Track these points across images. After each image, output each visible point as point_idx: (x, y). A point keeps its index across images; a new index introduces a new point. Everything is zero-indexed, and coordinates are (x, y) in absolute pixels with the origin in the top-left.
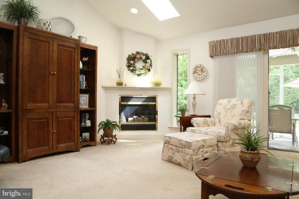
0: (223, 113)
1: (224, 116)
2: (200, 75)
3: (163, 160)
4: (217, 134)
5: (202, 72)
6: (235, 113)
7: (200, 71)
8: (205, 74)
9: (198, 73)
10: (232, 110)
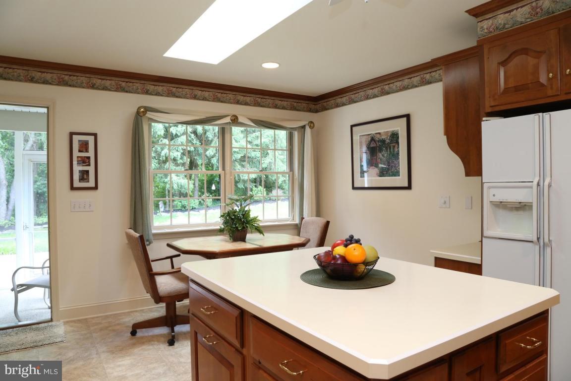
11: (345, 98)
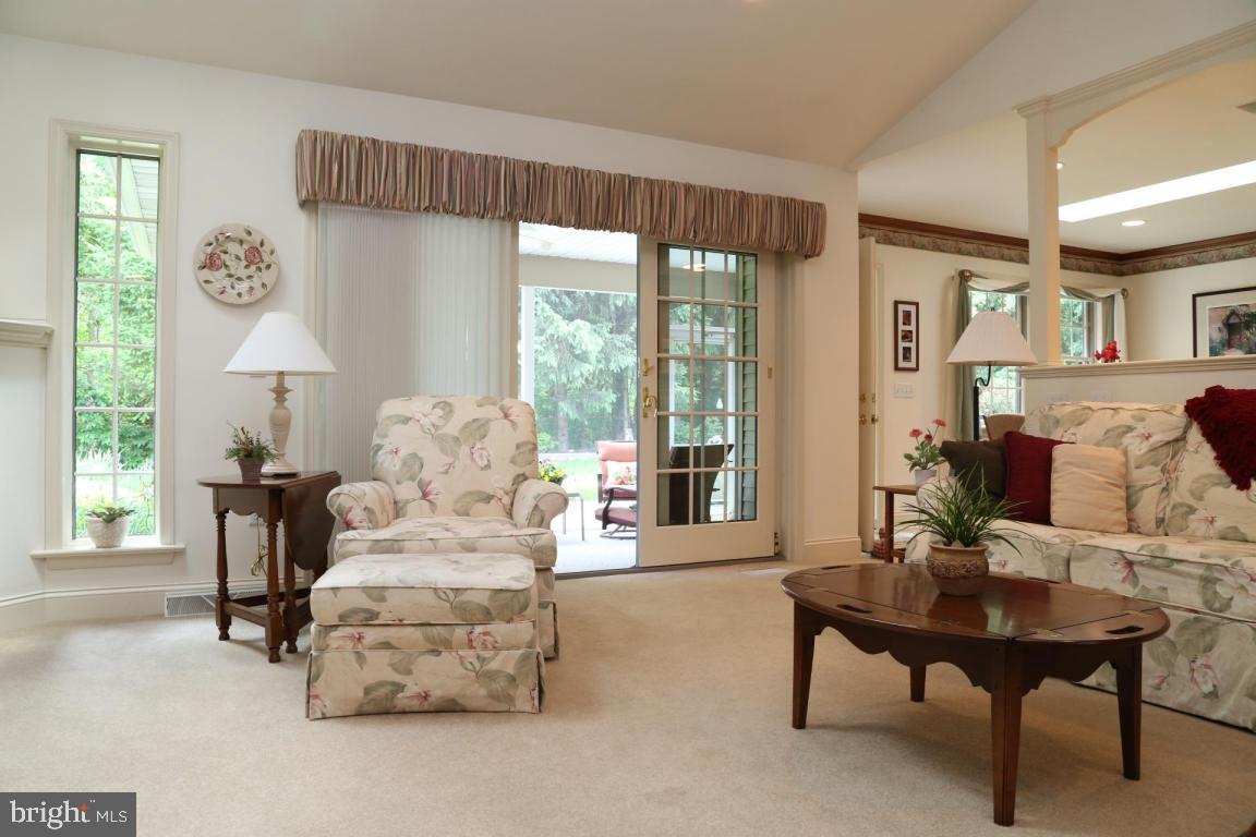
0: (434, 460)
1: (442, 470)
2: (239, 279)
3: (324, 718)
4: (525, 543)
5: (253, 268)
6: (491, 453)
7: (240, 259)
8: (268, 277)
9: (226, 266)
10: (474, 444)
11: (1180, 258)
